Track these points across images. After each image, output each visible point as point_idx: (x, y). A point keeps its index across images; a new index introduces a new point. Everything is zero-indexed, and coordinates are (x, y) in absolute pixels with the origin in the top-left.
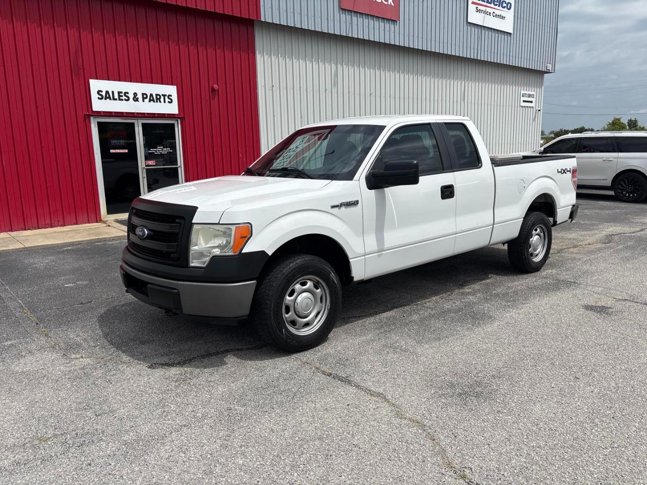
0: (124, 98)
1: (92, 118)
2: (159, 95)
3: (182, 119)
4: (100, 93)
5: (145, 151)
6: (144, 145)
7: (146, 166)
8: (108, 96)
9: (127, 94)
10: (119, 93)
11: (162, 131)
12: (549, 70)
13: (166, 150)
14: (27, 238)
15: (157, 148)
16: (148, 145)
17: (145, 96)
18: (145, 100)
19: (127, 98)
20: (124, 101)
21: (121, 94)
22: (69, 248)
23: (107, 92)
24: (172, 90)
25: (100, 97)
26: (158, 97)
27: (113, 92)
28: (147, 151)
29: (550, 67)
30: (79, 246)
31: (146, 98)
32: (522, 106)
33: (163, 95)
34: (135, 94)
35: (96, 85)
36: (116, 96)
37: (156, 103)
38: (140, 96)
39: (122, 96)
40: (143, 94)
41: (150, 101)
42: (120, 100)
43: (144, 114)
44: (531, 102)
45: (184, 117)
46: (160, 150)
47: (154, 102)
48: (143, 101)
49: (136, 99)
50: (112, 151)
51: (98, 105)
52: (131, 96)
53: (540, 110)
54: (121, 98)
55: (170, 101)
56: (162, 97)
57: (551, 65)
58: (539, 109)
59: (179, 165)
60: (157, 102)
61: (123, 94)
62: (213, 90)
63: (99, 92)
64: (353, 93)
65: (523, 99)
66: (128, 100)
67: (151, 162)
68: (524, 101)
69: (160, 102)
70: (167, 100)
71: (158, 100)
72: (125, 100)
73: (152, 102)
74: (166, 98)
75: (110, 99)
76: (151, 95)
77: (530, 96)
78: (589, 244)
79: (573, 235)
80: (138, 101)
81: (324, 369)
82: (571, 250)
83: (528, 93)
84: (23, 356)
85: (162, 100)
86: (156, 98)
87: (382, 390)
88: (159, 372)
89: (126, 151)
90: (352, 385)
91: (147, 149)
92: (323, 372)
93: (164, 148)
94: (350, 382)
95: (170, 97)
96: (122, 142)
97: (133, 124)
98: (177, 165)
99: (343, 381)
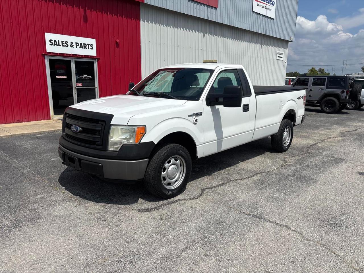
0: (65, 45)
1: (46, 56)
3: (99, 59)
4: (51, 41)
6: (76, 74)
7: (77, 86)
8: (56, 43)
9: (67, 43)
10: (62, 42)
11: (86, 66)
12: (291, 40)
13: (88, 78)
14: (10, 129)
15: (83, 76)
16: (78, 74)
17: (77, 44)
18: (77, 47)
19: (67, 45)
20: (65, 47)
21: (63, 43)
22: (39, 136)
23: (55, 41)
24: (92, 41)
25: (51, 44)
26: (85, 45)
27: (59, 41)
28: (77, 78)
30: (45, 135)
32: (277, 60)
33: (88, 44)
34: (72, 43)
35: (49, 36)
36: (61, 44)
38: (74, 44)
39: (64, 44)
40: (76, 43)
41: (80, 48)
42: (63, 46)
43: (76, 55)
44: (282, 57)
46: (85, 77)
47: (83, 48)
48: (76, 47)
49: (72, 46)
50: (57, 77)
51: (50, 49)
52: (69, 44)
53: (286, 62)
54: (63, 45)
55: (92, 48)
56: (87, 46)
57: (292, 38)
59: (96, 86)
60: (84, 48)
61: (64, 43)
62: (116, 43)
63: (50, 41)
64: (192, 48)
65: (278, 55)
66: (67, 46)
67: (80, 85)
68: (278, 57)
69: (86, 48)
70: (90, 47)
71: (85, 47)
72: (66, 46)
74: (90, 46)
75: (57, 45)
76: (81, 44)
77: (281, 54)
78: (335, 137)
79: (323, 132)
80: (73, 47)
81: (244, 211)
82: (328, 140)
83: (280, 52)
84: (54, 205)
85: (87, 47)
86: (84, 46)
87: (285, 223)
88: (147, 214)
89: (66, 77)
90: (266, 221)
91: (77, 76)
92: (245, 213)
93: (87, 76)
94: (264, 219)
95: (92, 46)
96: (63, 72)
97: (70, 61)
98: (95, 86)
99: (260, 218)
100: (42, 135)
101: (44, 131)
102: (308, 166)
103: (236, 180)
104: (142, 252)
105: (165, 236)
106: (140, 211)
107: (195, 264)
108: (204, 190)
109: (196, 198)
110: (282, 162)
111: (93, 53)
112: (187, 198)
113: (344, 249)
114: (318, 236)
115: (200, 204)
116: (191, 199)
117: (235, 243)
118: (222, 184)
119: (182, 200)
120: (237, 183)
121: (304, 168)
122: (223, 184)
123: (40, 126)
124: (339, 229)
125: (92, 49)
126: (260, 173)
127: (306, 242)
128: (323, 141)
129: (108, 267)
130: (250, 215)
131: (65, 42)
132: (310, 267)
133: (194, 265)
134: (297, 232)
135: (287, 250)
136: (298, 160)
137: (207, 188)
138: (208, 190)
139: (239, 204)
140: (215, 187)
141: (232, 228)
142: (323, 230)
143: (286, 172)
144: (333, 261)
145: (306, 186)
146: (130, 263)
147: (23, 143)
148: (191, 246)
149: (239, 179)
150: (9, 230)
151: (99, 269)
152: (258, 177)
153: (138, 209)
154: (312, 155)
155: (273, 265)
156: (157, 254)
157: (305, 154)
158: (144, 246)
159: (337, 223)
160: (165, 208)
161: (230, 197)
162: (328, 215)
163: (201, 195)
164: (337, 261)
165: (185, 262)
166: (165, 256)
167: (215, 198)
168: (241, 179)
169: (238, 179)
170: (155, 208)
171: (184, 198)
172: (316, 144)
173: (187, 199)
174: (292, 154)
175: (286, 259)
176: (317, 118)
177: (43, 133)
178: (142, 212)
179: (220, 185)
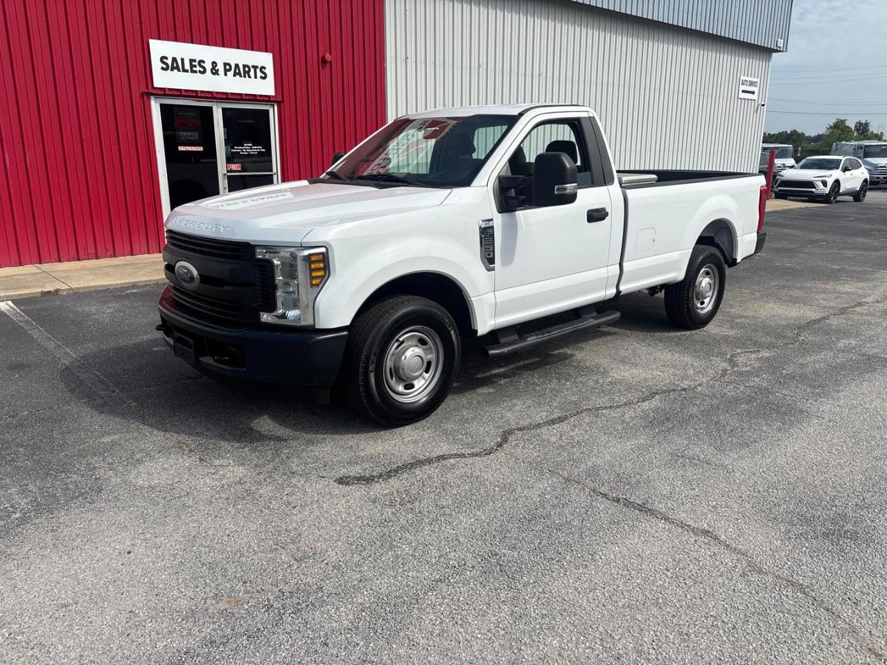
0: (198, 69)
1: (152, 98)
2: (248, 66)
3: (279, 103)
4: (165, 60)
5: (227, 149)
6: (225, 140)
7: (228, 172)
8: (175, 65)
9: (202, 64)
10: (191, 61)
11: (250, 121)
12: (779, 47)
13: (256, 150)
14: (68, 274)
15: (243, 146)
16: (230, 140)
17: (228, 67)
18: (228, 73)
19: (202, 70)
20: (199, 74)
21: (194, 63)
22: (134, 291)
23: (174, 60)
24: (265, 59)
25: (165, 66)
26: (247, 69)
27: (182, 60)
28: (229, 150)
29: (781, 43)
30: (147, 288)
31: (230, 70)
32: (741, 98)
33: (253, 67)
34: (214, 64)
35: (159, 48)
36: (187, 67)
37: (243, 78)
38: (220, 67)
39: (195, 66)
40: (225, 64)
41: (234, 76)
42: (193, 71)
43: (227, 93)
44: (753, 93)
45: (283, 101)
46: (248, 148)
47: (241, 76)
48: (226, 75)
49: (215, 72)
50: (181, 148)
51: (162, 79)
52: (208, 66)
53: (763, 105)
54: (194, 69)
55: (263, 76)
56: (252, 70)
57: (782, 41)
58: (763, 103)
59: (275, 170)
60: (245, 77)
61: (196, 64)
62: (324, 61)
63: (163, 59)
64: (516, 72)
65: (743, 88)
66: (204, 72)
67: (235, 167)
68: (743, 91)
69: (250, 77)
70: (259, 74)
71: (247, 73)
72: (200, 72)
73: (238, 76)
74: (258, 70)
75: (179, 71)
76: (237, 66)
77: (752, 84)
78: (878, 302)
79: (848, 288)
80: (218, 75)
81: (603, 490)
82: (858, 309)
83: (749, 79)
84: (139, 461)
85: (252, 73)
86: (243, 71)
87: (706, 525)
88: (358, 491)
89: (201, 149)
90: (657, 517)
91: (229, 147)
92: (605, 495)
93: (253, 146)
94: (652, 512)
95: (263, 70)
96: (195, 135)
97: (211, 109)
98: (271, 171)
99: (642, 511)
100: (142, 290)
101: (146, 281)
102: (792, 377)
103: (597, 409)
104: (328, 586)
105: (392, 547)
106: (342, 481)
107: (456, 623)
108: (510, 432)
109: (486, 454)
110: (725, 365)
111: (266, 87)
112: (463, 452)
113: (855, 600)
114: (789, 563)
115: (494, 469)
116: (473, 455)
117: (568, 573)
118: (560, 418)
119: (450, 458)
120: (597, 416)
121: (780, 382)
122: (561, 420)
123: (138, 268)
124: (851, 547)
125: (264, 78)
126: (664, 392)
127: (754, 578)
128: (843, 311)
129: (239, 620)
130: (618, 500)
131: (197, 61)
132: (754, 645)
133: (454, 625)
134: (735, 549)
135: (700, 595)
136: (767, 360)
137: (520, 429)
138: (520, 434)
139: (593, 472)
140: (538, 426)
141: (564, 534)
142: (807, 545)
143: (730, 391)
144: (819, 630)
145: (779, 430)
146: (295, 614)
147: (93, 309)
148: (455, 575)
149: (606, 408)
150: (24, 520)
151: (218, 623)
152: (655, 402)
153: (338, 476)
154: (806, 349)
155: (658, 634)
156: (366, 593)
157: (790, 346)
158: (335, 571)
159: (846, 528)
160: (405, 475)
161: (573, 453)
162: (826, 506)
163: (500, 445)
164: (832, 632)
165: (432, 617)
166: (385, 598)
167: (535, 454)
168: (610, 407)
169: (601, 407)
170: (381, 476)
171: (456, 452)
172: (824, 318)
173: (463, 456)
174: (755, 343)
175: (695, 619)
176: (838, 251)
177: (143, 284)
178: (347, 484)
179: (553, 422)
